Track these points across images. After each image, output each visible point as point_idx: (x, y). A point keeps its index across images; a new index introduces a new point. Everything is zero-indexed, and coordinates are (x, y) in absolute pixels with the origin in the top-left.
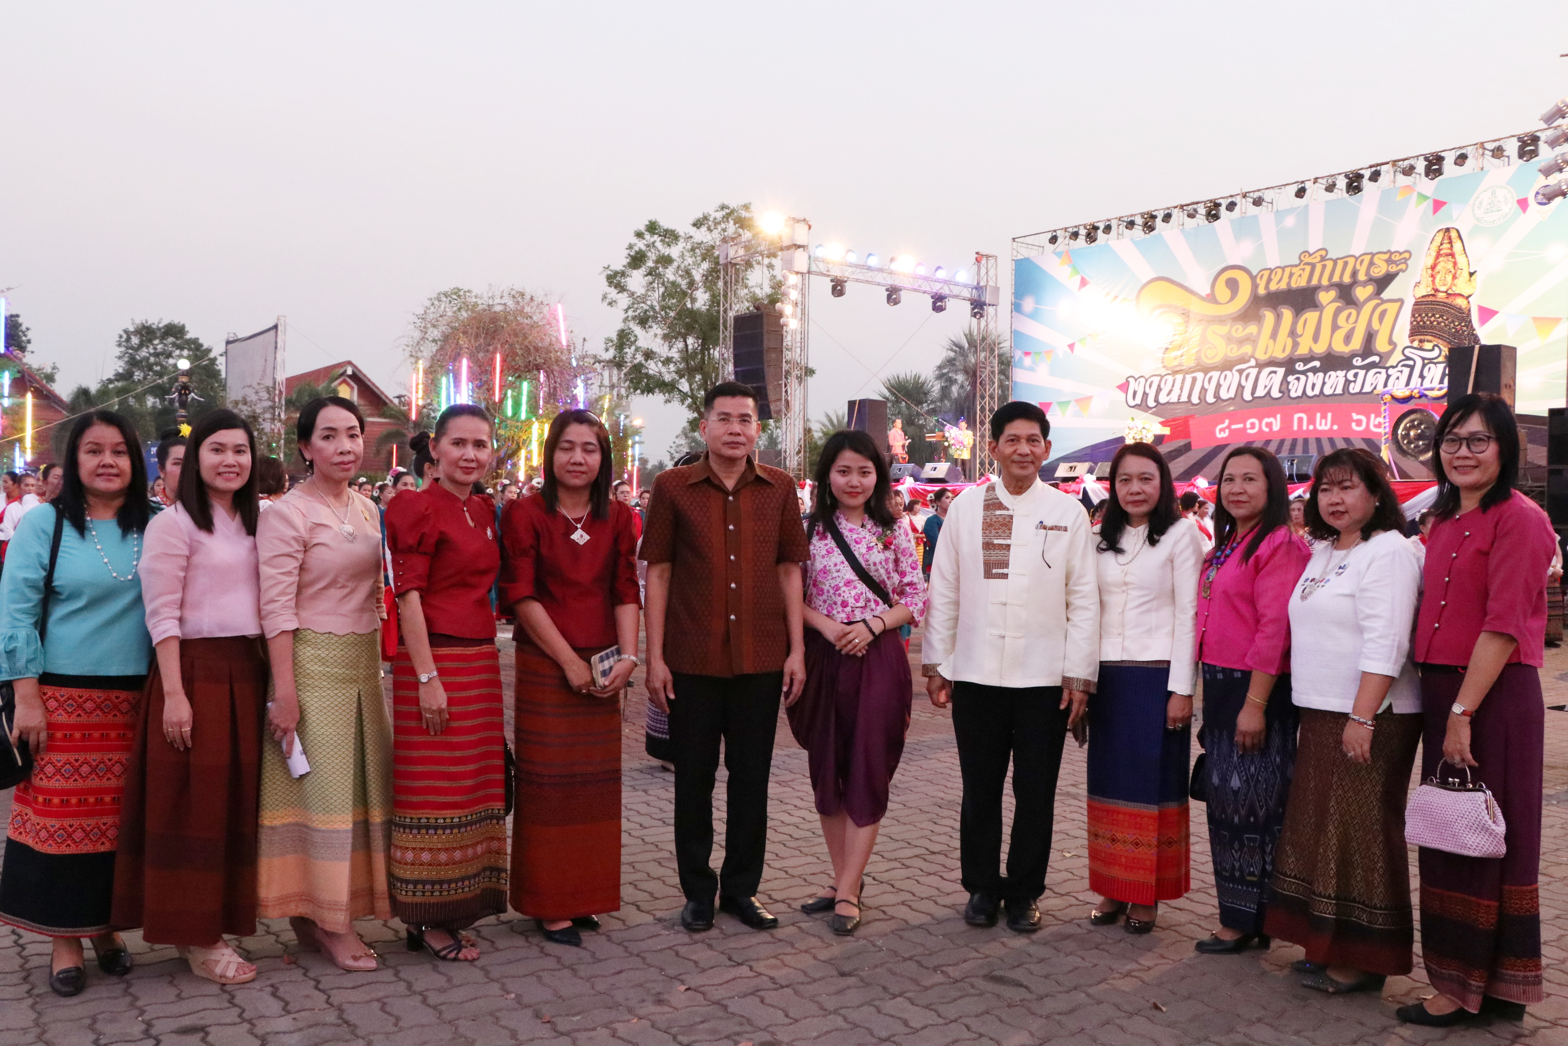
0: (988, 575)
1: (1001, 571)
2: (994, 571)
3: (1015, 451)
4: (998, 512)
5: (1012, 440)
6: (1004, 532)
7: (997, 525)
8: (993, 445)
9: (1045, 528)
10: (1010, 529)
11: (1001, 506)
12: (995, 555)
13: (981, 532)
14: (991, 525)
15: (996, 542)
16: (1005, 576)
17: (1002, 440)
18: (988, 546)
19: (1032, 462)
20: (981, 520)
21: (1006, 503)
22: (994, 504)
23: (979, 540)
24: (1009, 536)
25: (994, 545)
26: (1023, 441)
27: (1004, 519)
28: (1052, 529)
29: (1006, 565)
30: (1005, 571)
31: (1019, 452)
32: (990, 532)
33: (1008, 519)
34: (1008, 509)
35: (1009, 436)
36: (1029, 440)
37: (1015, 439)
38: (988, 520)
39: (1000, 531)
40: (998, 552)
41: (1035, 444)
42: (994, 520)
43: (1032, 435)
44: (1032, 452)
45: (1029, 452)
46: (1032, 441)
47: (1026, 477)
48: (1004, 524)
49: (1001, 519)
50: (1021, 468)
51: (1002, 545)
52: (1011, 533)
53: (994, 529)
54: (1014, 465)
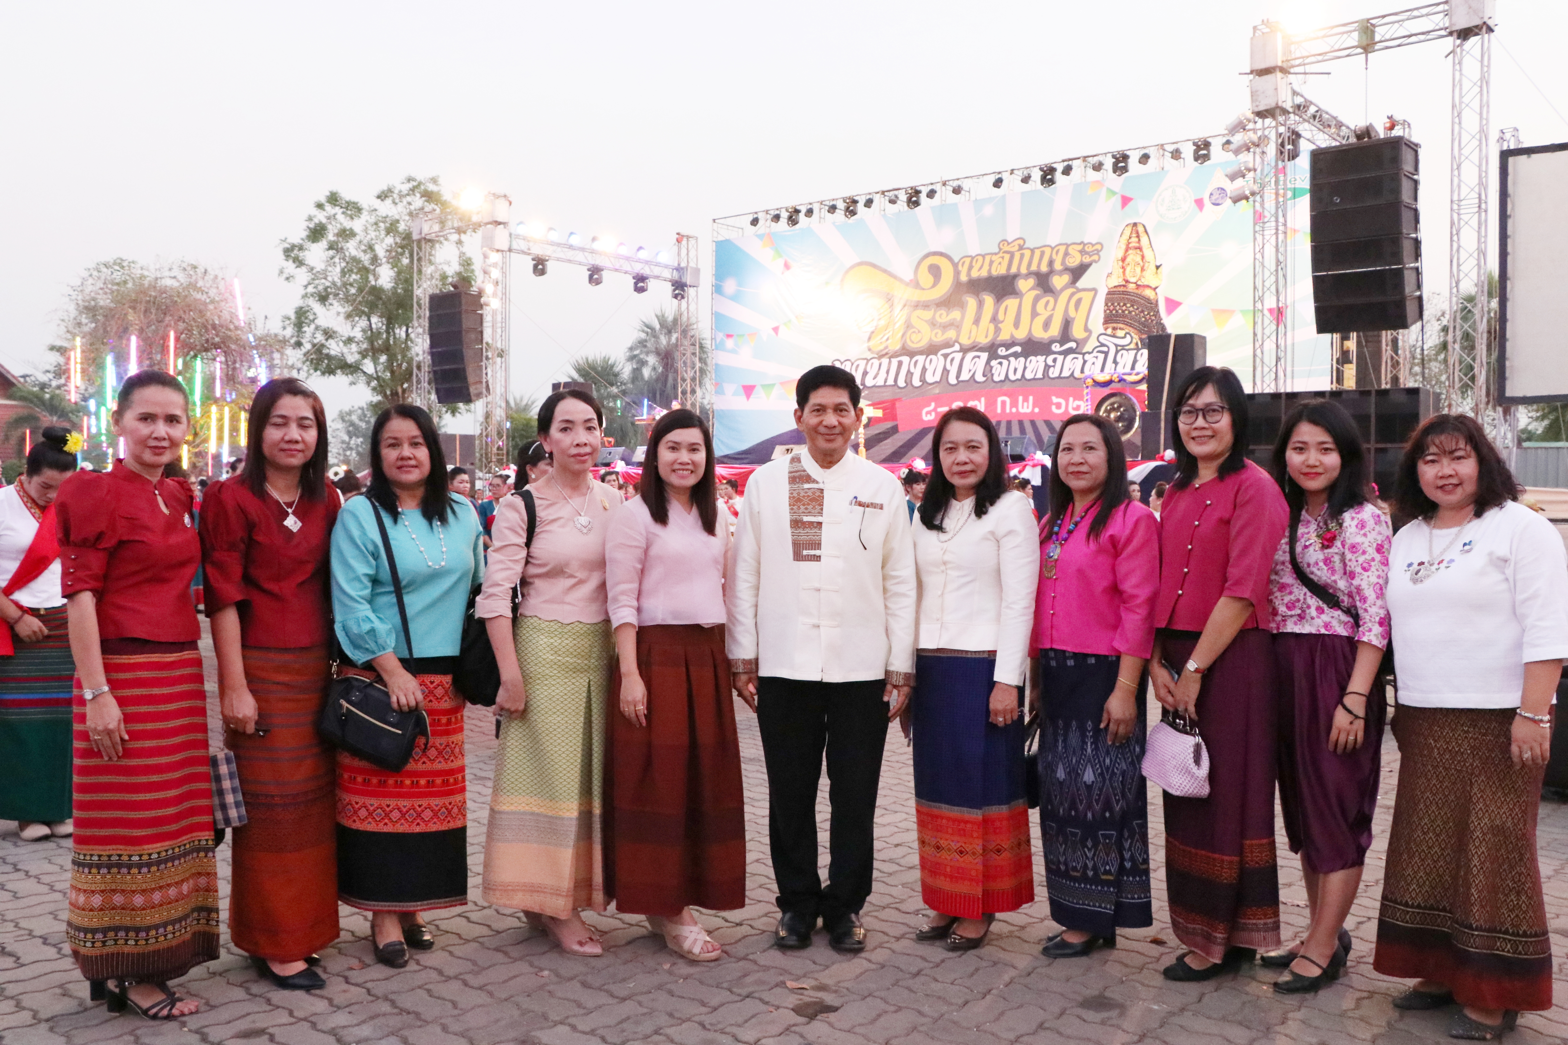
0: (798, 556)
1: (812, 552)
2: (805, 552)
3: (821, 422)
4: (806, 486)
5: (818, 410)
6: (814, 508)
7: (806, 500)
8: (799, 412)
9: (861, 504)
10: (821, 505)
11: (808, 479)
12: (806, 535)
13: (787, 508)
14: (799, 500)
15: (805, 519)
16: (817, 558)
17: (807, 410)
18: (796, 524)
19: (841, 434)
20: (787, 495)
21: (814, 475)
22: (800, 478)
23: (786, 517)
24: (820, 513)
25: (803, 523)
26: (830, 411)
27: (814, 493)
28: (868, 505)
29: (818, 545)
30: (817, 552)
31: (824, 423)
32: (799, 508)
33: (818, 494)
34: (817, 482)
35: (815, 405)
36: (839, 409)
37: (821, 409)
38: (795, 495)
39: (810, 507)
40: (808, 530)
41: (844, 413)
42: (802, 494)
43: (840, 404)
44: (840, 423)
45: (836, 423)
46: (841, 411)
47: (835, 450)
48: (813, 499)
49: (810, 493)
50: (829, 441)
51: (812, 523)
52: (822, 509)
53: (804, 505)
54: (820, 437)
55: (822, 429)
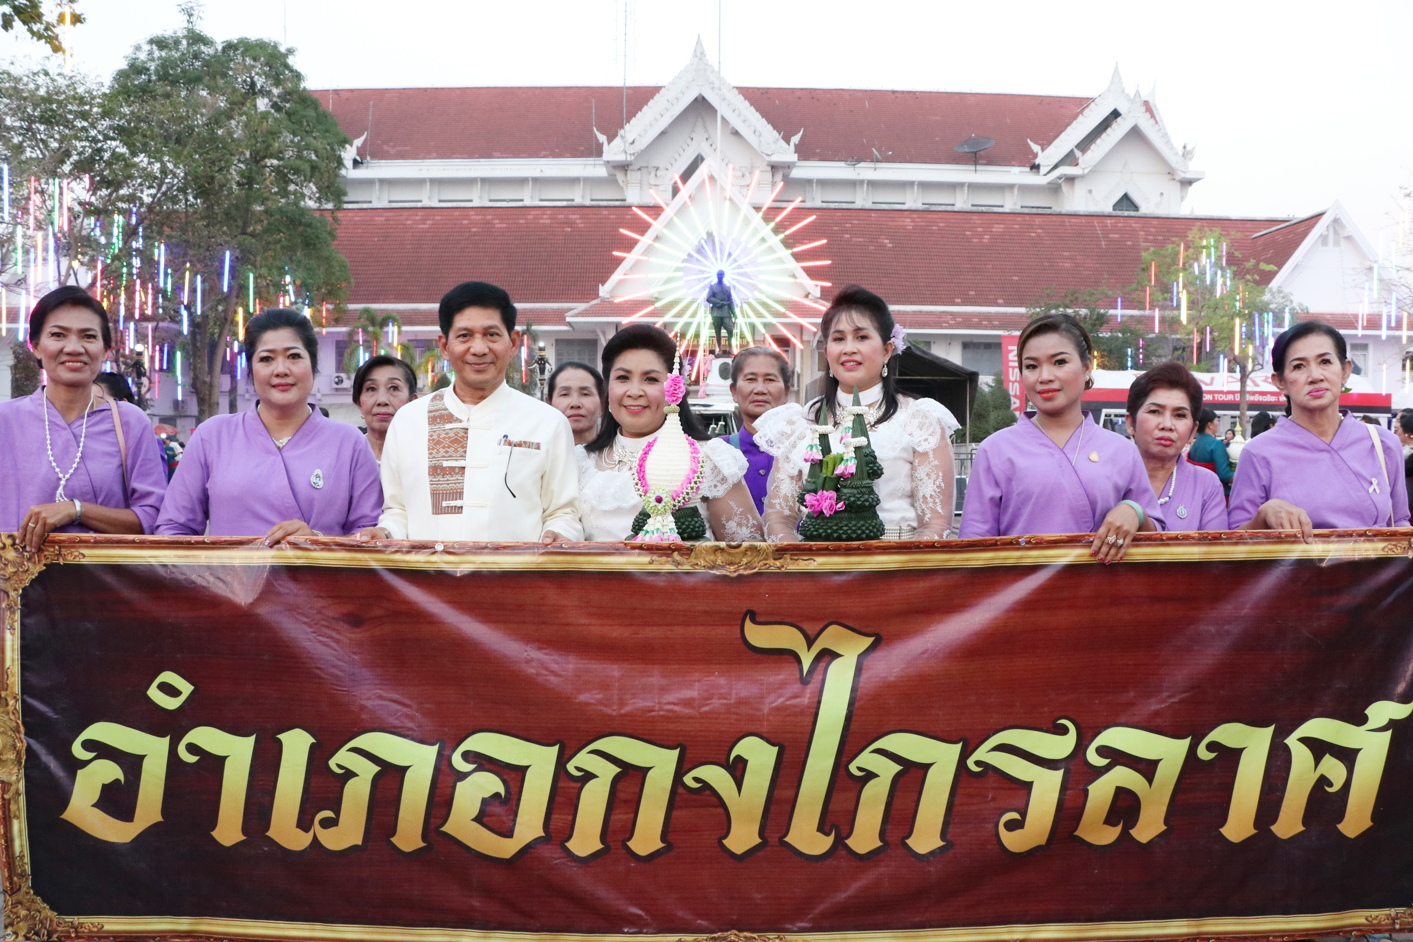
0: (437, 509)
1: (453, 503)
2: (445, 504)
3: (468, 350)
4: (448, 426)
5: (464, 336)
6: (456, 451)
7: (447, 442)
8: (442, 341)
9: (510, 444)
10: (464, 447)
11: (450, 418)
12: (447, 483)
13: (426, 452)
14: (438, 443)
15: (446, 464)
16: (459, 510)
17: (452, 335)
18: (435, 470)
19: (492, 363)
20: (426, 437)
21: (456, 414)
22: (441, 417)
23: (424, 464)
24: (463, 457)
25: (443, 469)
26: (478, 336)
27: (456, 434)
28: (519, 445)
29: (459, 494)
30: (458, 503)
31: (472, 350)
32: (438, 452)
33: (461, 434)
34: (461, 421)
35: (460, 329)
36: (488, 333)
37: (468, 334)
38: (435, 437)
39: (451, 450)
40: (448, 477)
41: (496, 338)
42: (443, 435)
43: (491, 327)
44: (490, 349)
45: (487, 350)
46: (492, 335)
47: (486, 382)
48: (455, 441)
49: (452, 434)
50: (479, 371)
51: (453, 469)
52: (465, 452)
53: (444, 447)
54: (468, 368)
55: (470, 358)
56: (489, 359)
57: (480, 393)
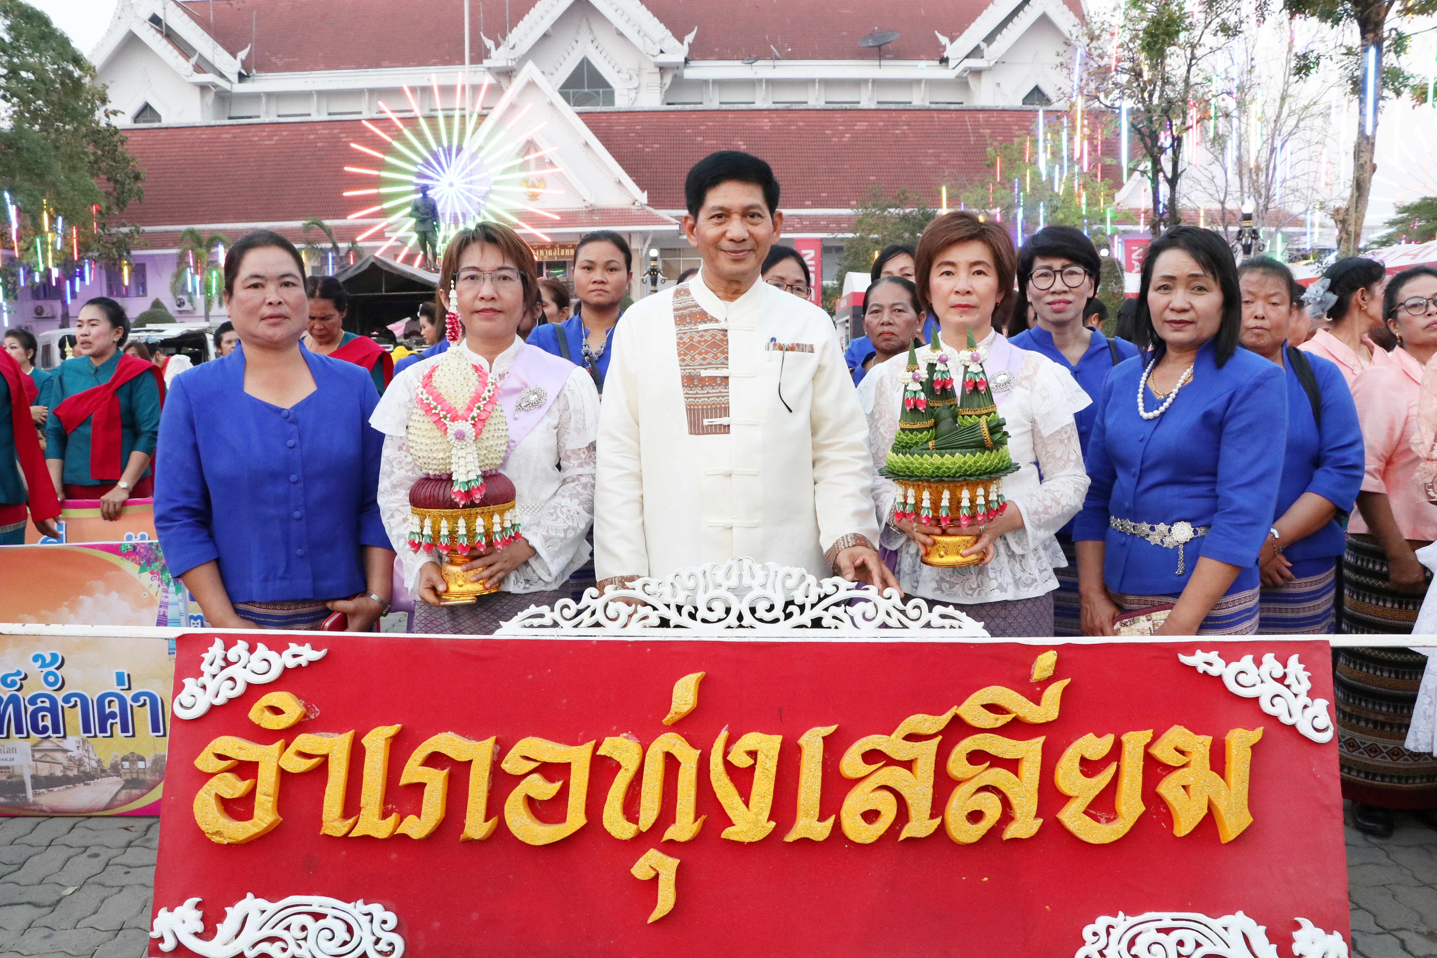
0: (696, 428)
1: (718, 421)
2: (706, 422)
3: (724, 234)
4: (702, 327)
5: (719, 216)
6: (715, 357)
7: (703, 347)
8: (690, 222)
9: (781, 348)
10: (725, 352)
11: (703, 316)
12: (707, 396)
13: (676, 359)
14: (692, 347)
15: (704, 373)
16: (725, 429)
17: (703, 215)
18: (690, 381)
19: (752, 250)
20: (674, 340)
21: (711, 312)
22: (692, 315)
23: (675, 374)
24: (725, 364)
25: (702, 379)
26: (736, 217)
27: (714, 336)
28: (792, 348)
29: (724, 410)
30: (724, 421)
31: (729, 235)
32: (693, 358)
33: (719, 336)
34: (717, 321)
35: (714, 208)
36: (748, 213)
37: (723, 215)
38: (686, 339)
39: (709, 356)
40: (709, 389)
41: (756, 220)
42: (697, 338)
43: (751, 207)
44: (751, 235)
45: (747, 235)
46: (752, 216)
47: (744, 274)
48: (714, 345)
49: (708, 337)
50: (736, 261)
51: (714, 379)
52: (727, 358)
53: (700, 354)
54: (722, 256)
55: (725, 244)
56: (748, 245)
57: (735, 286)
